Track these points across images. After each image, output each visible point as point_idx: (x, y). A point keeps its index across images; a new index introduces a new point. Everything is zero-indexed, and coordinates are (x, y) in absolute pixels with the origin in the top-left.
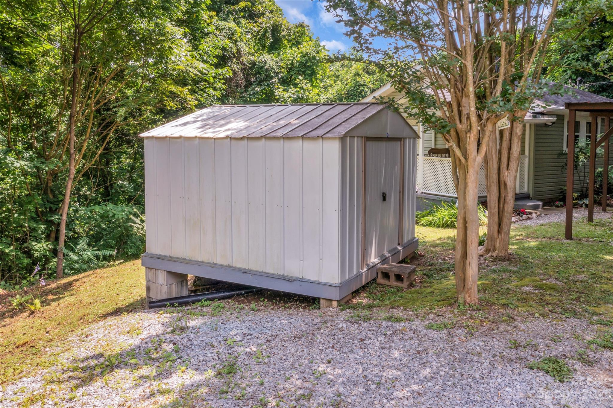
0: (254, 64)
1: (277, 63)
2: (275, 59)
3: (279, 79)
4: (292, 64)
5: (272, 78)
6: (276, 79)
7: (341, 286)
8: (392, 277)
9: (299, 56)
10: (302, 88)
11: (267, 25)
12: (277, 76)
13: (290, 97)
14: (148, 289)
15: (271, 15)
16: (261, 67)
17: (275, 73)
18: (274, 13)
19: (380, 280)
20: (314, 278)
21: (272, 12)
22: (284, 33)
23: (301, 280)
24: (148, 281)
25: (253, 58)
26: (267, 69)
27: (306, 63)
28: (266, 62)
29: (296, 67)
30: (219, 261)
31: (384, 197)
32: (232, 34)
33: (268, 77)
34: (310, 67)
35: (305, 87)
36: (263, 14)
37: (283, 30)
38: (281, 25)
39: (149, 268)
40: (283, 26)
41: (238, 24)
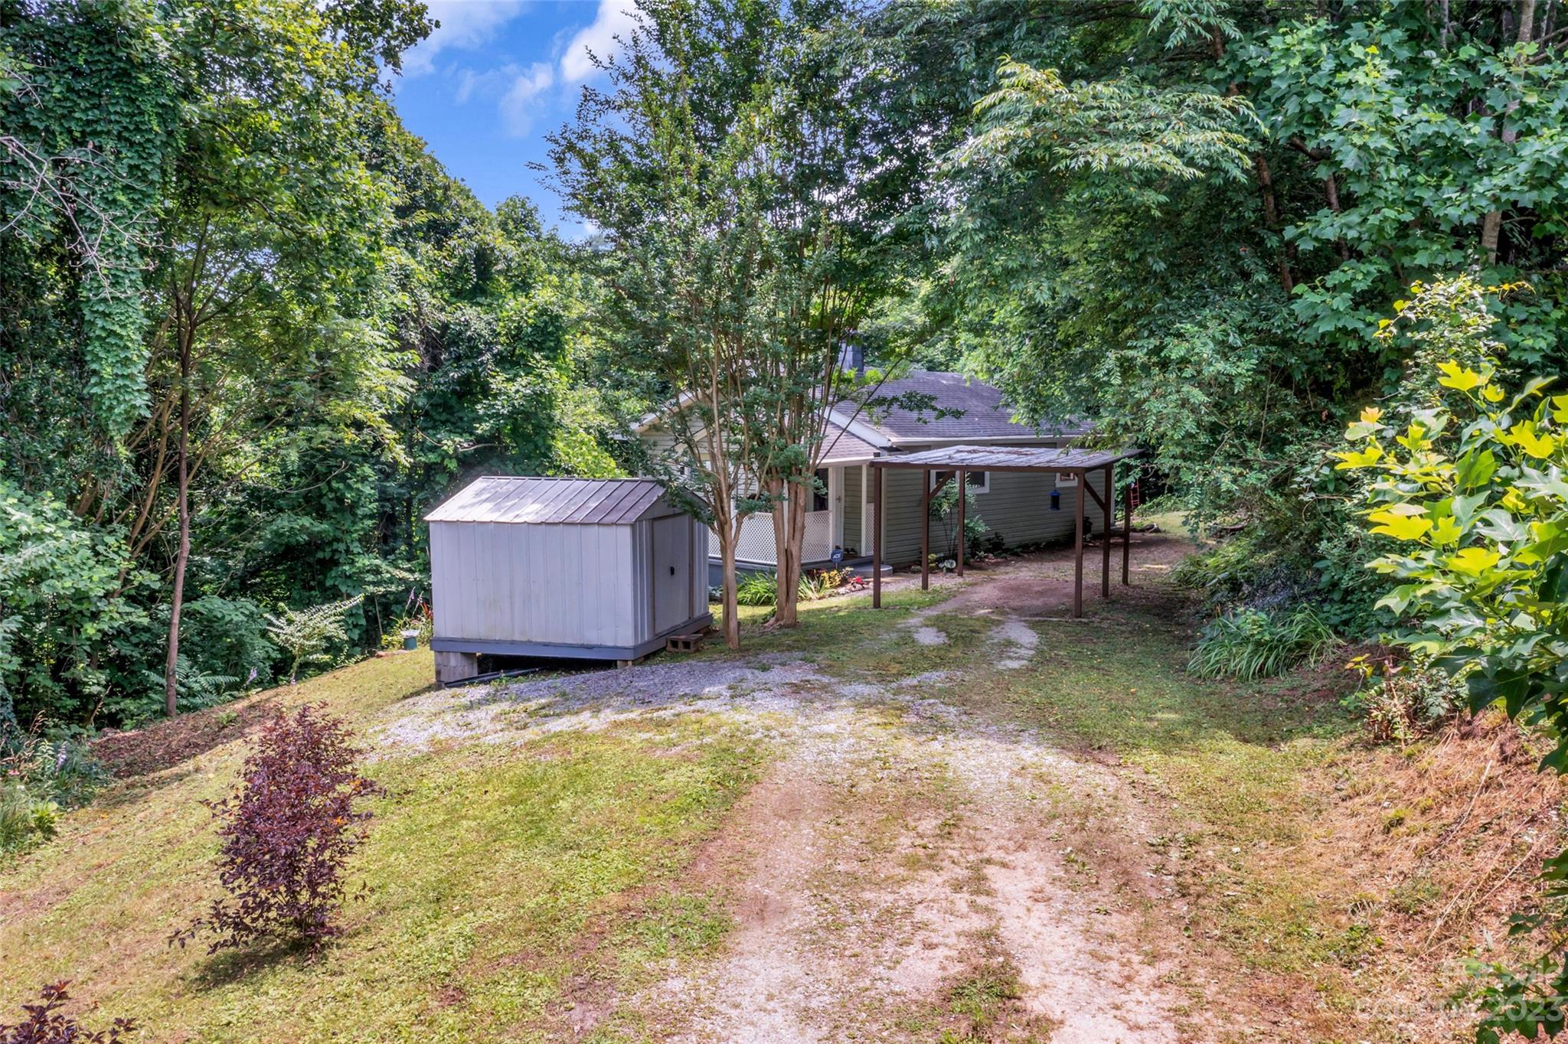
0: (445, 327)
1: (490, 324)
2: (486, 317)
3: (494, 356)
4: (519, 328)
5: (481, 353)
6: (488, 356)
7: (635, 648)
8: (680, 645)
9: (531, 314)
10: (540, 376)
11: (467, 251)
12: (490, 350)
13: (517, 391)
14: (438, 673)
15: (471, 230)
16: (460, 333)
17: (485, 343)
18: (478, 223)
19: (670, 648)
20: (611, 644)
21: (472, 221)
22: (500, 267)
23: (600, 647)
24: (437, 665)
25: (443, 317)
26: (470, 339)
27: (546, 326)
28: (467, 324)
29: (527, 334)
30: (517, 637)
31: (672, 571)
32: (407, 276)
33: (474, 352)
34: (551, 334)
35: (545, 375)
36: (456, 225)
37: (497, 260)
38: (493, 249)
39: (439, 652)
40: (497, 252)
41: (413, 252)
